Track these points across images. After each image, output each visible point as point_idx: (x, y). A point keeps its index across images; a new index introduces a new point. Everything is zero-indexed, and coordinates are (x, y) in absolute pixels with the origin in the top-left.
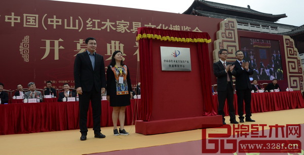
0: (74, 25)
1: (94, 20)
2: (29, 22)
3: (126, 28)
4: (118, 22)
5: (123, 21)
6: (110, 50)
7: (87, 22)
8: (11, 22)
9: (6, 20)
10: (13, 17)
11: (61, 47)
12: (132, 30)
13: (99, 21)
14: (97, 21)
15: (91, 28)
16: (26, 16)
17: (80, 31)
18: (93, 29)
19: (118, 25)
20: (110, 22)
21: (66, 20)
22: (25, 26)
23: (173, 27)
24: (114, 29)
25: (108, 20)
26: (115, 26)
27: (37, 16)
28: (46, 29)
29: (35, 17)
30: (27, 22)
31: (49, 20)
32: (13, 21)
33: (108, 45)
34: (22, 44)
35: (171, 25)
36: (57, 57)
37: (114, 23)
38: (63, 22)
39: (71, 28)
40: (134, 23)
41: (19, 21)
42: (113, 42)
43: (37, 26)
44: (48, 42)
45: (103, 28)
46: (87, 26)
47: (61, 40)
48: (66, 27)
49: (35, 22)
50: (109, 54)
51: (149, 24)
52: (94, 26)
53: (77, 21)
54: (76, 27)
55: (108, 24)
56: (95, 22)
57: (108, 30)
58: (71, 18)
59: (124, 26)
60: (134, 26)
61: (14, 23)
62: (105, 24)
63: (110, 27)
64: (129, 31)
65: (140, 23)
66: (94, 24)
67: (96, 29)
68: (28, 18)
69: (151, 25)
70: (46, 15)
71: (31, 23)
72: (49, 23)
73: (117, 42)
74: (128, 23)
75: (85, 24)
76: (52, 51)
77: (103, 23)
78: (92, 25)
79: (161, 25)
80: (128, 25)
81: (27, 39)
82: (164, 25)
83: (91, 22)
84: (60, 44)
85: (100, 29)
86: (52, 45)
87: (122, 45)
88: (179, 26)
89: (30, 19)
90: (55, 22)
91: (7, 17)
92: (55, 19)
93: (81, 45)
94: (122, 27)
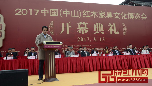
0: (76, 15)
1: (86, 12)
2: (53, 13)
3: (103, 15)
4: (99, 12)
5: (102, 11)
6: (96, 28)
7: (83, 12)
8: (44, 14)
9: (42, 13)
10: (45, 11)
11: (70, 27)
12: (107, 16)
13: (89, 12)
14: (88, 12)
15: (85, 16)
16: (52, 10)
17: (79, 18)
18: (87, 16)
19: (100, 14)
20: (95, 12)
21: (72, 12)
22: (51, 15)
23: (129, 14)
24: (97, 16)
25: (94, 11)
26: (98, 14)
27: (57, 10)
28: (62, 17)
29: (56, 10)
30: (52, 13)
31: (63, 12)
32: (45, 13)
33: (95, 25)
34: (50, 25)
35: (128, 13)
36: (68, 33)
37: (97, 13)
38: (70, 13)
39: (75, 16)
40: (108, 12)
41: (48, 13)
42: (97, 23)
43: (57, 15)
44: (63, 24)
45: (92, 16)
46: (83, 15)
47: (70, 23)
48: (72, 16)
49: (56, 13)
50: (95, 30)
51: (116, 13)
52: (87, 15)
53: (78, 12)
54: (77, 15)
55: (94, 13)
56: (87, 12)
57: (94, 17)
58: (75, 10)
59: (103, 14)
60: (108, 14)
61: (46, 14)
62: (93, 14)
63: (95, 15)
64: (105, 17)
65: (111, 12)
66: (86, 13)
67: (88, 16)
68: (52, 11)
69: (117, 13)
70: (62, 9)
71: (54, 14)
72: (63, 14)
73: (99, 24)
74: (105, 12)
75: (82, 14)
76: (65, 29)
77: (91, 13)
78: (85, 14)
79: (122, 13)
80: (105, 14)
81: (52, 22)
82: (124, 13)
83: (85, 13)
84: (70, 25)
85: (90, 17)
86: (65, 25)
87: (102, 25)
88: (133, 13)
89: (53, 12)
90: (66, 13)
91: (42, 11)
92: (66, 12)
93: (80, 26)
94: (102, 15)
